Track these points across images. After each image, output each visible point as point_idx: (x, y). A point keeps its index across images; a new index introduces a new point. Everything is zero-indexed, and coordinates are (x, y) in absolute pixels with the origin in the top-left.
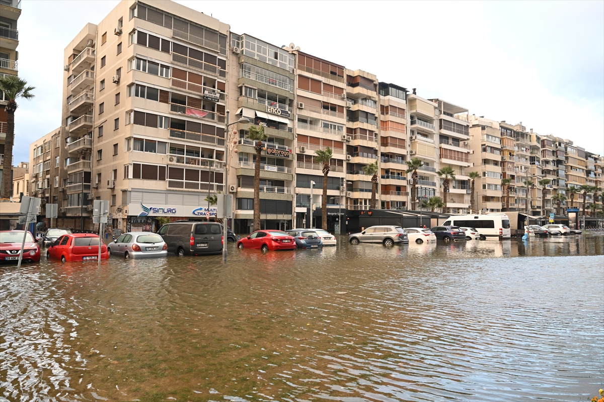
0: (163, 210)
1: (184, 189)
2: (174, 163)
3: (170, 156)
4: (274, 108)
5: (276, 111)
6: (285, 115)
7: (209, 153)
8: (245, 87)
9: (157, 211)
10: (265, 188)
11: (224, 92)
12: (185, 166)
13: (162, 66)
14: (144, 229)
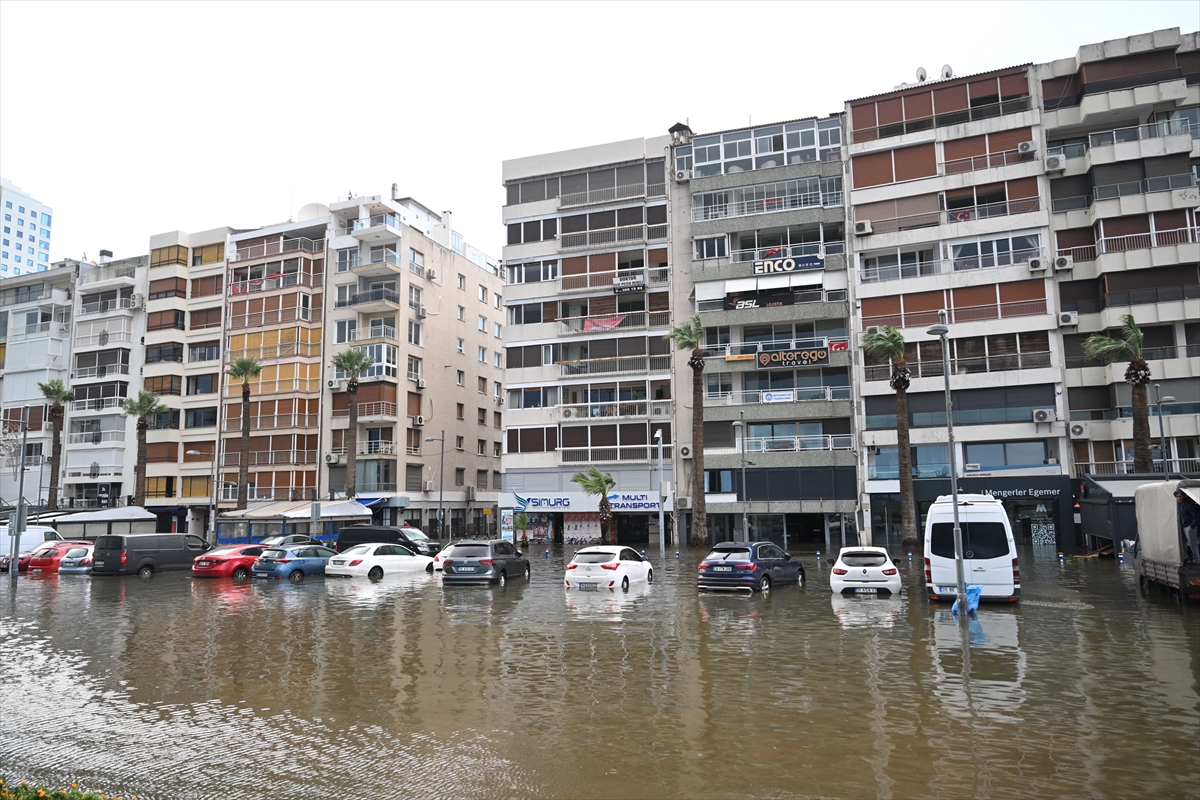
2: (572, 418)
3: (564, 408)
4: (774, 262)
5: (780, 266)
6: (809, 267)
9: (539, 504)
10: (764, 441)
11: (665, 265)
12: (589, 421)
13: (546, 263)
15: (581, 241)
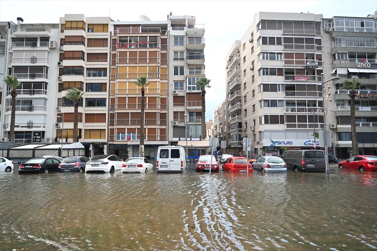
0: (284, 142)
1: (297, 128)
2: (289, 112)
3: (286, 108)
4: (364, 64)
5: (366, 65)
6: (375, 67)
7: (314, 103)
8: (338, 53)
9: (280, 143)
10: (361, 124)
11: (321, 60)
12: (296, 113)
13: (278, 54)
14: (273, 154)
15: (291, 47)
